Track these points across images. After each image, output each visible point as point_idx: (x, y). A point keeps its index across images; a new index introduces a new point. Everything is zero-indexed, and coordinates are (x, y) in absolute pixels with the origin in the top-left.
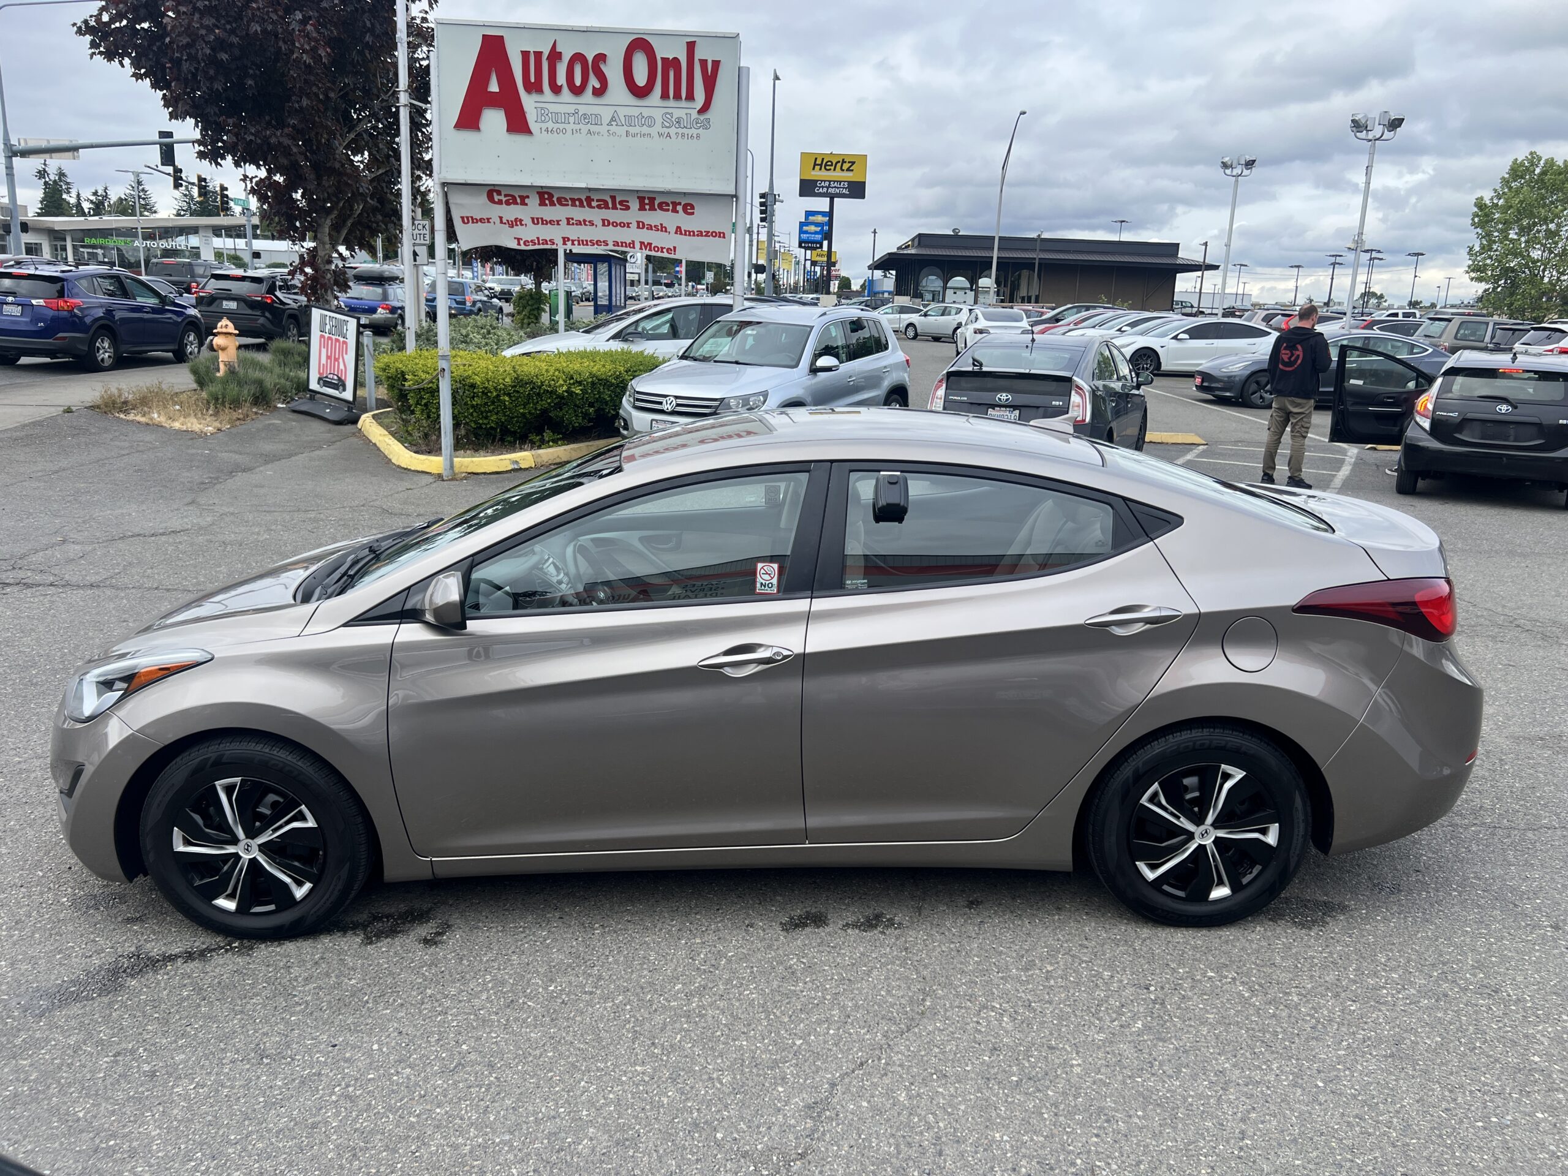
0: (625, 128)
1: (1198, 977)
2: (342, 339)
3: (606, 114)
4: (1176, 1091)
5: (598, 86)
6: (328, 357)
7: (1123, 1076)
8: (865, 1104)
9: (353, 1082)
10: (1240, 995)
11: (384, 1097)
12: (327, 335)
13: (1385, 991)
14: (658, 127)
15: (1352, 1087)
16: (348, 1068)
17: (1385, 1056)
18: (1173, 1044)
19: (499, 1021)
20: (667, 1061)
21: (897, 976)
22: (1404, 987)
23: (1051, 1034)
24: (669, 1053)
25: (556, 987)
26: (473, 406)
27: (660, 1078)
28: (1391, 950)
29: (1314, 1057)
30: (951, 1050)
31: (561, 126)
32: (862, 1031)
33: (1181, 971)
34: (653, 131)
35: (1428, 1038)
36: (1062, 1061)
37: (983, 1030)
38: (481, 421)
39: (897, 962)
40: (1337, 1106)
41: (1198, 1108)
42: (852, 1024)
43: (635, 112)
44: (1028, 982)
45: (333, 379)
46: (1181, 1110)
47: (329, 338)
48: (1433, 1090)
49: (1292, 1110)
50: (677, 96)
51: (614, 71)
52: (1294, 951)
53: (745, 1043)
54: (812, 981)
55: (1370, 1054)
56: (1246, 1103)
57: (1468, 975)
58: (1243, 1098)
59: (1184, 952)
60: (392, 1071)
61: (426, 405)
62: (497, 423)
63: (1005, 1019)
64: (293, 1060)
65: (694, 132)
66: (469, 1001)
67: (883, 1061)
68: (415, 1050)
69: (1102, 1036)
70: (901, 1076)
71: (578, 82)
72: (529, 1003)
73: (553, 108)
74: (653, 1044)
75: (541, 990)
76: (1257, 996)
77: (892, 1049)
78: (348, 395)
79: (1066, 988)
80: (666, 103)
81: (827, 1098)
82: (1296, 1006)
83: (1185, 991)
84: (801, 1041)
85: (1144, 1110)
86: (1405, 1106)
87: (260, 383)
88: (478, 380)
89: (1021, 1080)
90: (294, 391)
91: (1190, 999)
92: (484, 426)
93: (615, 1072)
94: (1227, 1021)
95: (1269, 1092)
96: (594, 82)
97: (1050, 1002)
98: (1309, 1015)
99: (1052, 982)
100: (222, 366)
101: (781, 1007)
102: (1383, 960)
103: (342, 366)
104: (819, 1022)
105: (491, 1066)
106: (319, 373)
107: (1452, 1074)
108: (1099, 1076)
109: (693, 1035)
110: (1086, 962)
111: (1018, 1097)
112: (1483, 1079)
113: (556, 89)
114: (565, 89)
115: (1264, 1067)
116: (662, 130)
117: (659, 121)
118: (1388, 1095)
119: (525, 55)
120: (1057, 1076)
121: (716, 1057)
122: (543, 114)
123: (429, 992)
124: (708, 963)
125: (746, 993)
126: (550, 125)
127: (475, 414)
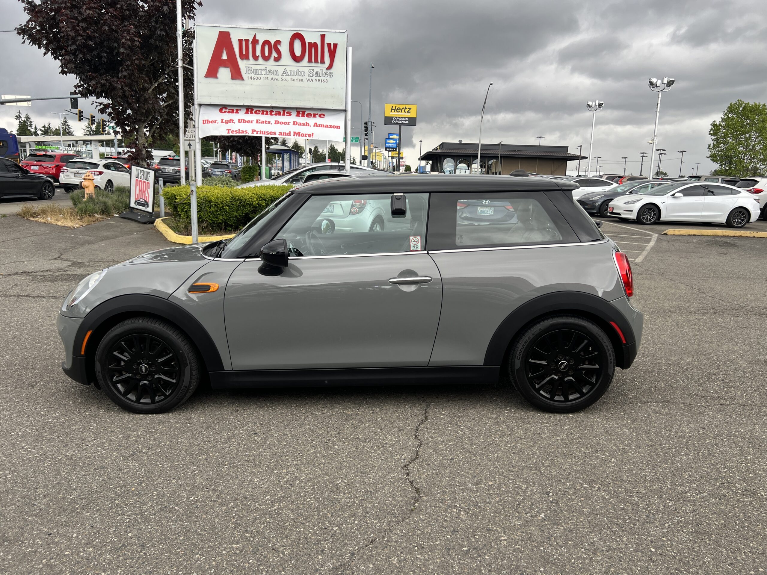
0: (290, 77)
1: (578, 488)
2: (147, 181)
3: (281, 70)
4: (564, 555)
5: (276, 56)
6: (140, 191)
7: (532, 546)
8: (371, 566)
9: (55, 557)
10: (603, 497)
11: (72, 565)
12: (139, 179)
13: (689, 494)
14: (306, 77)
15: (673, 551)
16: (54, 548)
17: (692, 532)
18: (563, 526)
19: (155, 518)
20: (252, 541)
21: (400, 489)
22: (700, 492)
23: (489, 521)
24: (255, 536)
25: (194, 498)
26: (210, 212)
27: (247, 551)
28: (691, 471)
29: (648, 533)
30: (427, 532)
31: (258, 76)
32: (375, 522)
33: (568, 484)
34: (304, 78)
35: (717, 521)
36: (495, 538)
37: (448, 520)
38: (214, 219)
39: (401, 481)
40: (664, 563)
41: (578, 566)
42: (369, 517)
43: (295, 69)
44: (477, 491)
45: (142, 201)
46: (568, 567)
47: (141, 181)
48: (722, 552)
49: (636, 566)
50: (316, 61)
51: (284, 49)
52: (634, 472)
53: (302, 530)
54: (349, 493)
55: (682, 531)
56: (607, 562)
57: (737, 485)
58: (606, 559)
59: (569, 473)
60: (81, 550)
61: (186, 211)
62: (223, 220)
63: (462, 513)
64: (22, 543)
65: (325, 79)
66: (140, 507)
67: (386, 539)
68: (99, 537)
69: (519, 523)
70: (395, 548)
71: (267, 54)
72: (176, 508)
73: (254, 67)
74: (246, 530)
75: (185, 500)
76: (613, 498)
77: (391, 532)
78: (150, 209)
79: (499, 495)
80: (311, 65)
81: (348, 562)
82: (637, 504)
83: (570, 495)
84: (337, 528)
85: (544, 568)
86: (705, 562)
87: (105, 203)
88: (213, 199)
89: (469, 550)
90: (123, 208)
91: (573, 500)
92: (216, 222)
93: (219, 548)
94: (595, 513)
95: (622, 555)
96: (274, 54)
97: (489, 503)
98: (644, 509)
99: (491, 491)
100: (86, 196)
101: (327, 508)
102: (686, 477)
103: (147, 195)
104: (350, 516)
105: (143, 546)
106: (136, 199)
107: (732, 542)
108: (517, 547)
109: (271, 525)
110: (512, 480)
111: (467, 560)
112: (751, 545)
113: (256, 58)
114: (260, 59)
115: (618, 540)
116: (309, 78)
117: (307, 73)
118: (695, 555)
119: (240, 41)
120: (491, 547)
121: (283, 538)
122: (249, 70)
123: (117, 502)
124: (288, 483)
125: (308, 500)
126: (253, 75)
127: (211, 216)
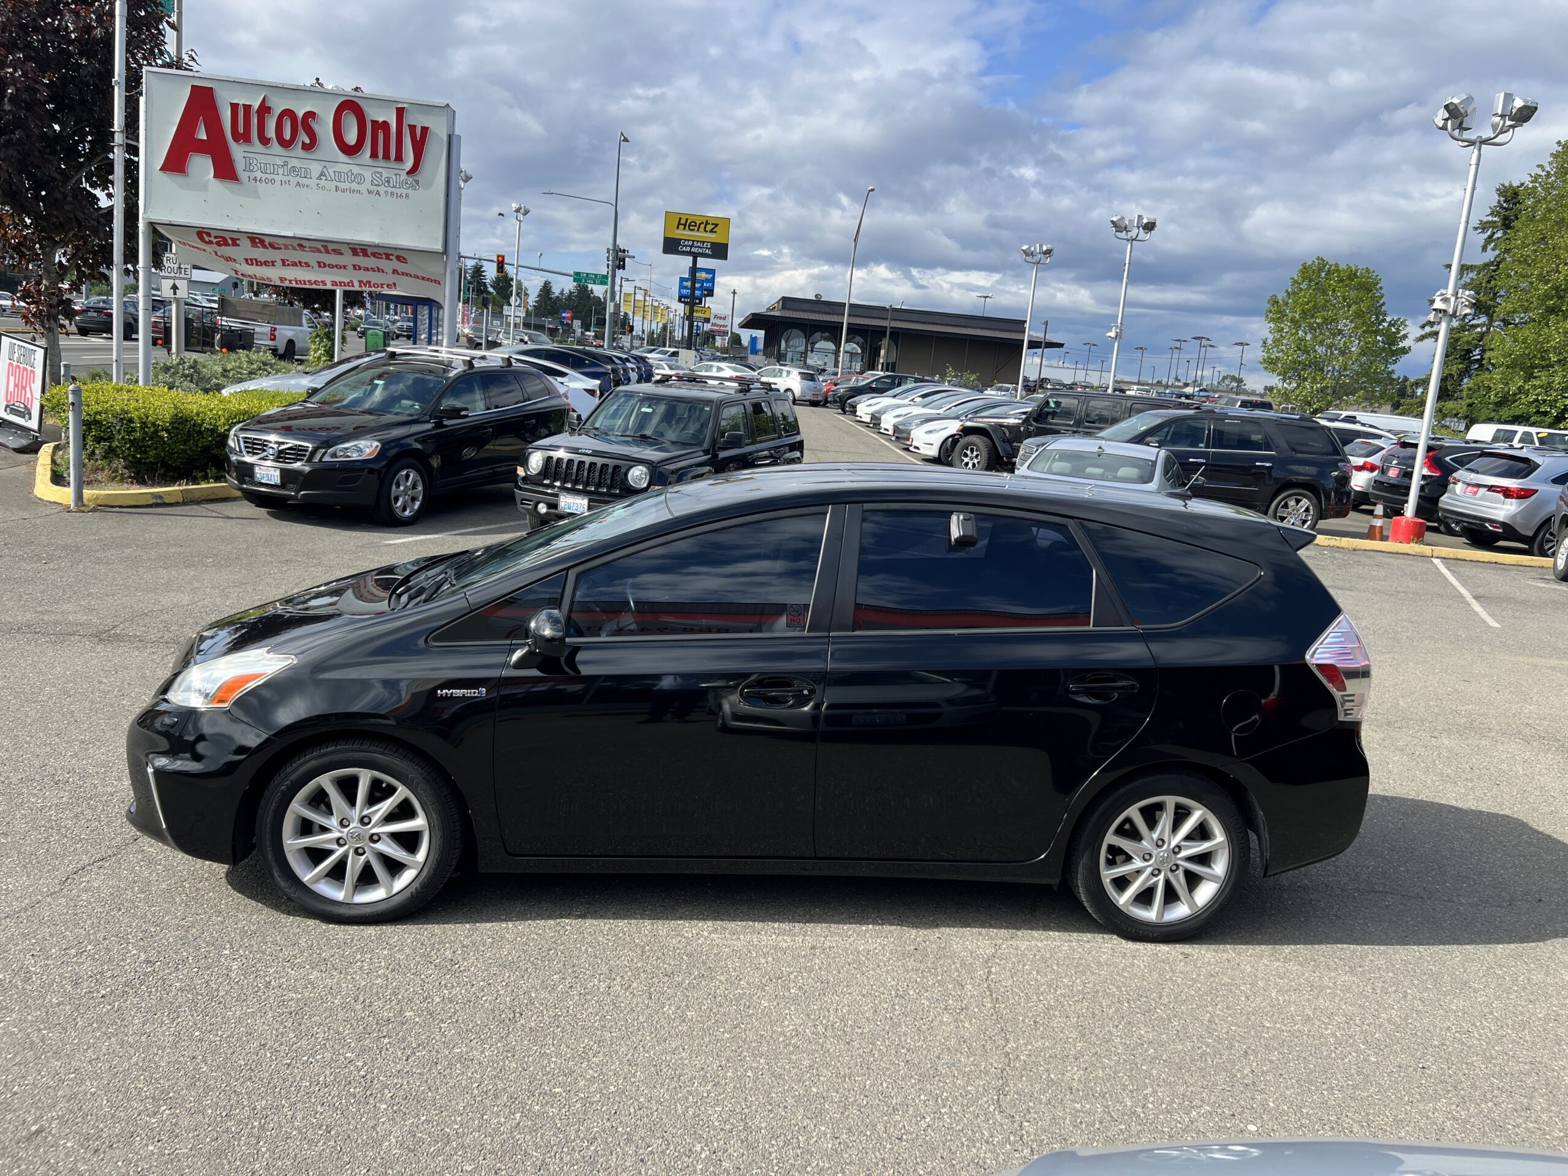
0: (335, 183)
2: (29, 368)
3: (316, 168)
5: (308, 141)
6: (16, 385)
12: (15, 363)
26: (130, 441)
31: (270, 177)
34: (364, 188)
38: (139, 456)
43: (345, 168)
45: (19, 407)
47: (18, 366)
50: (386, 157)
51: (325, 129)
62: (157, 458)
65: (403, 191)
71: (287, 135)
73: (261, 158)
78: (33, 423)
80: (376, 163)
88: (137, 415)
96: (303, 137)
103: (29, 395)
106: (7, 401)
113: (264, 141)
114: (274, 142)
116: (371, 188)
117: (368, 178)
119: (234, 107)
122: (252, 164)
126: (259, 175)
127: (132, 449)
